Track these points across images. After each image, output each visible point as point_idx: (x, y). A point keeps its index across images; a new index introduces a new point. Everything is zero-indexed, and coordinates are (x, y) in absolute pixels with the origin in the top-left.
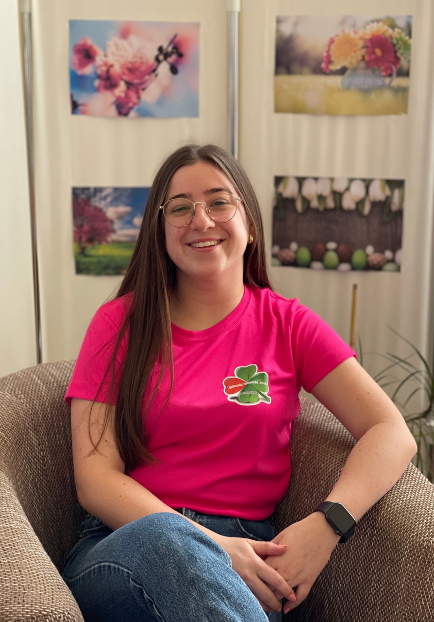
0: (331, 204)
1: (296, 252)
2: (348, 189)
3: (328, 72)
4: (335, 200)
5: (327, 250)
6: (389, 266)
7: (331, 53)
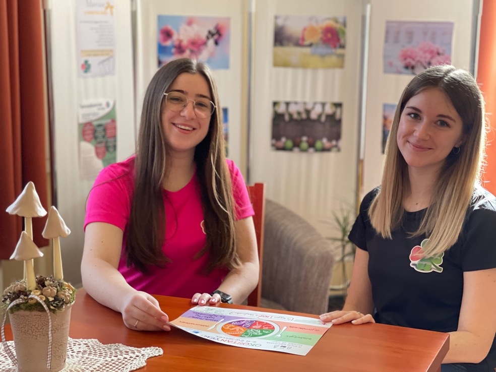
0: (304, 116)
1: (285, 143)
2: (313, 108)
3: (303, 45)
4: (306, 114)
5: (301, 141)
6: (335, 149)
7: (304, 35)
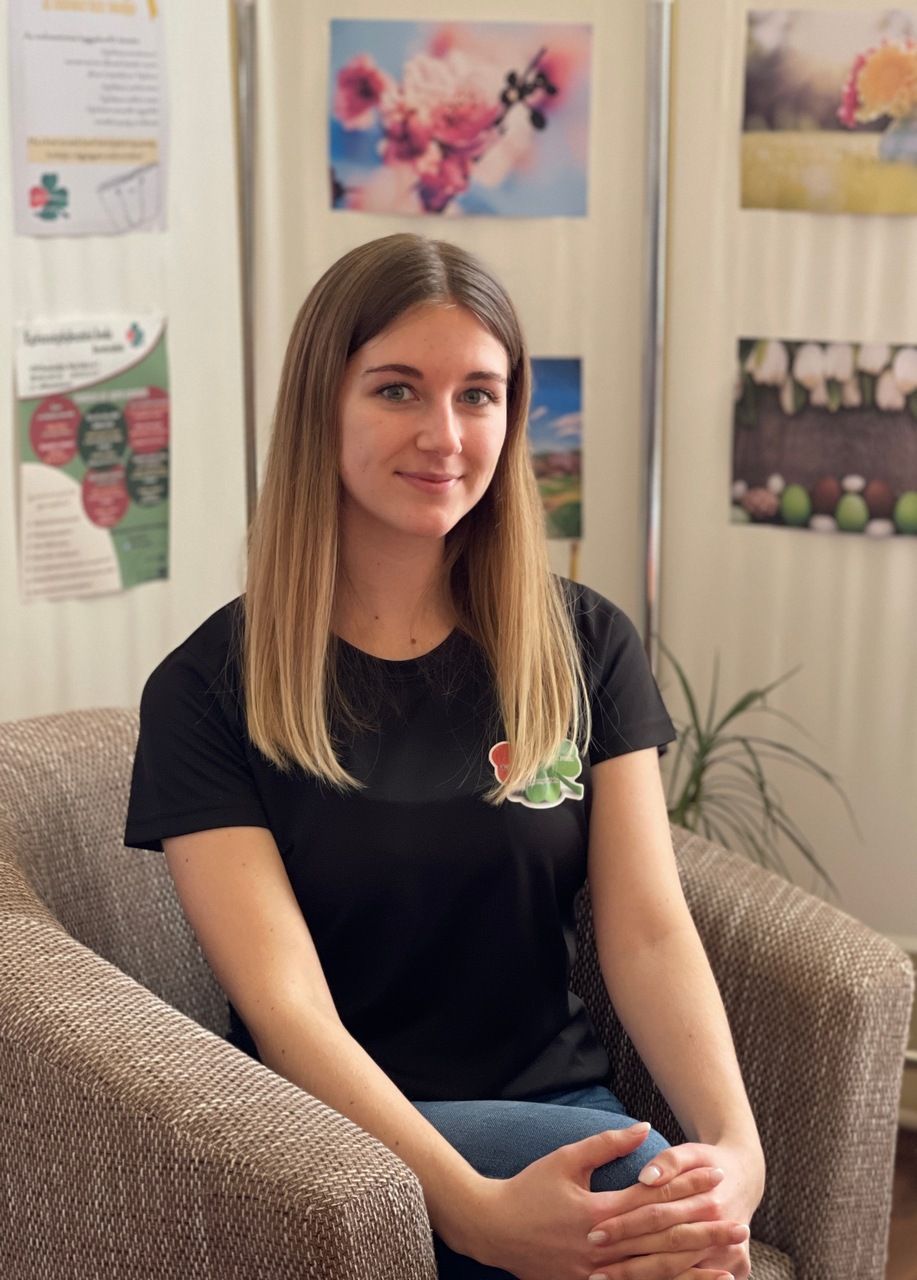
0: (853, 397)
1: (780, 496)
2: (888, 367)
3: (851, 125)
4: (861, 388)
5: (843, 492)
7: (859, 87)
